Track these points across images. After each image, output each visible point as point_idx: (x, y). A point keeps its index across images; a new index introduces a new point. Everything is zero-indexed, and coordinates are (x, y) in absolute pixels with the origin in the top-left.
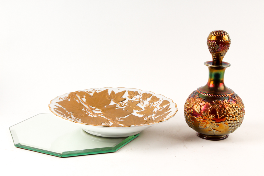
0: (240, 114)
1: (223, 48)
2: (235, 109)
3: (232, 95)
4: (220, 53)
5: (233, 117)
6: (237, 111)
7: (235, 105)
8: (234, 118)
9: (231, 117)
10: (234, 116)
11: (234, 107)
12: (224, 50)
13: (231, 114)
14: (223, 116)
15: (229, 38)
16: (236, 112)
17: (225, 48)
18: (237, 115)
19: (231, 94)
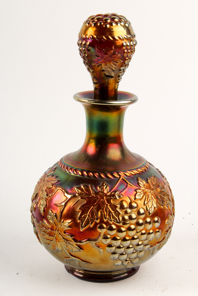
0: (141, 225)
1: (108, 58)
2: (129, 211)
3: (142, 172)
4: (103, 71)
5: (120, 231)
6: (134, 216)
7: (129, 201)
8: (123, 235)
9: (114, 229)
10: (123, 229)
11: (126, 205)
12: (110, 61)
13: (113, 224)
14: (92, 226)
15: (129, 31)
16: (131, 218)
17: (111, 56)
18: (133, 227)
19: (139, 170)
